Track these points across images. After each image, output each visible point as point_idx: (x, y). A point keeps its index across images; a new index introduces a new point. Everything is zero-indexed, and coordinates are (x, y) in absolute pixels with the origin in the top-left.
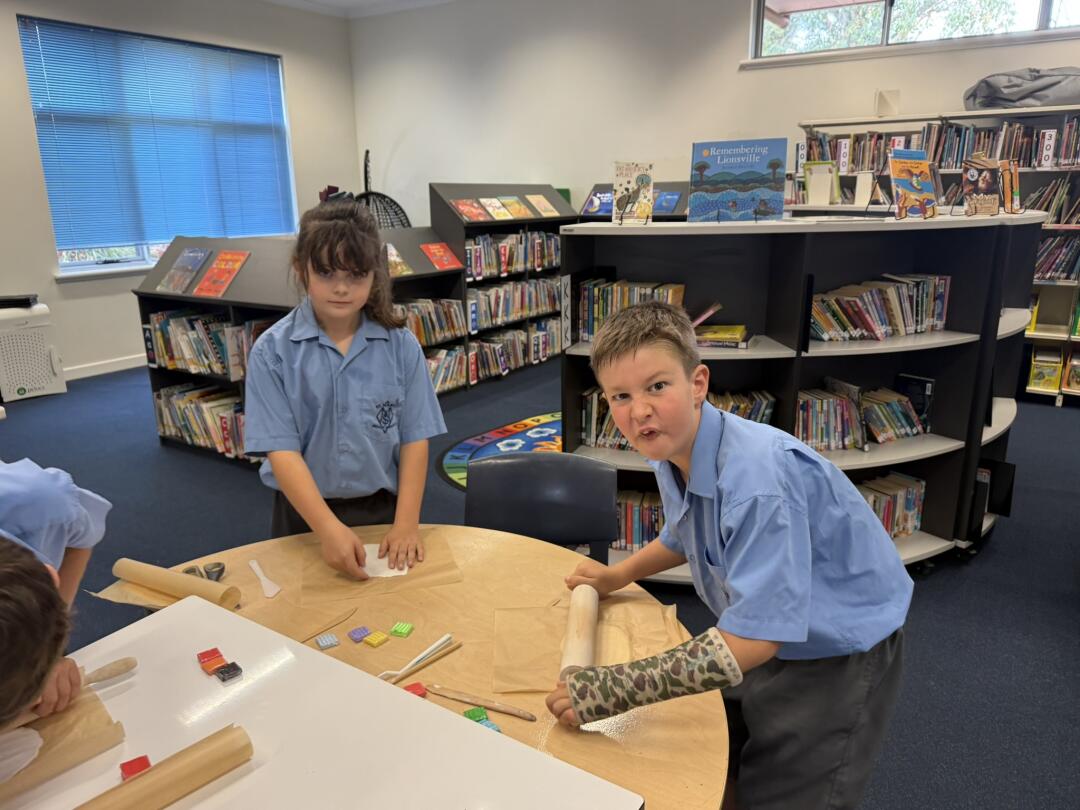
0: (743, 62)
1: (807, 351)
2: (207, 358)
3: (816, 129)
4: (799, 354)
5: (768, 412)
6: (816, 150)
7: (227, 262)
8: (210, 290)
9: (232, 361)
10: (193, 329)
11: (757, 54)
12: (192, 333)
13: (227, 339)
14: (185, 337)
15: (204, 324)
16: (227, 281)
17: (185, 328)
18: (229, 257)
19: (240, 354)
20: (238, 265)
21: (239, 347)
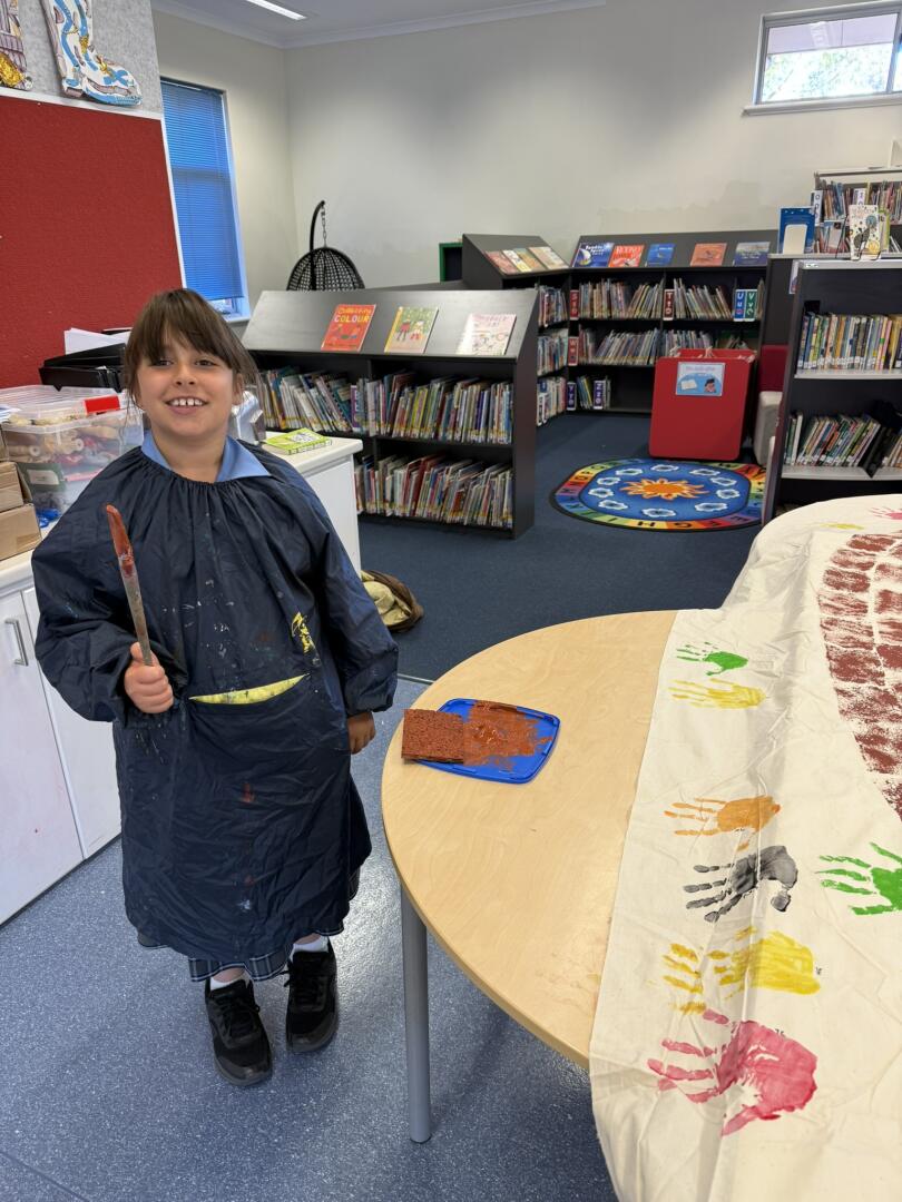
0: (747, 107)
2: (331, 415)
3: (822, 179)
6: (831, 200)
7: (351, 315)
8: (341, 345)
9: (371, 416)
10: (312, 386)
11: (758, 101)
12: (312, 391)
13: (369, 394)
14: (303, 395)
15: (326, 381)
16: (360, 335)
17: (301, 386)
18: (350, 311)
19: (377, 410)
20: (367, 319)
21: (377, 402)
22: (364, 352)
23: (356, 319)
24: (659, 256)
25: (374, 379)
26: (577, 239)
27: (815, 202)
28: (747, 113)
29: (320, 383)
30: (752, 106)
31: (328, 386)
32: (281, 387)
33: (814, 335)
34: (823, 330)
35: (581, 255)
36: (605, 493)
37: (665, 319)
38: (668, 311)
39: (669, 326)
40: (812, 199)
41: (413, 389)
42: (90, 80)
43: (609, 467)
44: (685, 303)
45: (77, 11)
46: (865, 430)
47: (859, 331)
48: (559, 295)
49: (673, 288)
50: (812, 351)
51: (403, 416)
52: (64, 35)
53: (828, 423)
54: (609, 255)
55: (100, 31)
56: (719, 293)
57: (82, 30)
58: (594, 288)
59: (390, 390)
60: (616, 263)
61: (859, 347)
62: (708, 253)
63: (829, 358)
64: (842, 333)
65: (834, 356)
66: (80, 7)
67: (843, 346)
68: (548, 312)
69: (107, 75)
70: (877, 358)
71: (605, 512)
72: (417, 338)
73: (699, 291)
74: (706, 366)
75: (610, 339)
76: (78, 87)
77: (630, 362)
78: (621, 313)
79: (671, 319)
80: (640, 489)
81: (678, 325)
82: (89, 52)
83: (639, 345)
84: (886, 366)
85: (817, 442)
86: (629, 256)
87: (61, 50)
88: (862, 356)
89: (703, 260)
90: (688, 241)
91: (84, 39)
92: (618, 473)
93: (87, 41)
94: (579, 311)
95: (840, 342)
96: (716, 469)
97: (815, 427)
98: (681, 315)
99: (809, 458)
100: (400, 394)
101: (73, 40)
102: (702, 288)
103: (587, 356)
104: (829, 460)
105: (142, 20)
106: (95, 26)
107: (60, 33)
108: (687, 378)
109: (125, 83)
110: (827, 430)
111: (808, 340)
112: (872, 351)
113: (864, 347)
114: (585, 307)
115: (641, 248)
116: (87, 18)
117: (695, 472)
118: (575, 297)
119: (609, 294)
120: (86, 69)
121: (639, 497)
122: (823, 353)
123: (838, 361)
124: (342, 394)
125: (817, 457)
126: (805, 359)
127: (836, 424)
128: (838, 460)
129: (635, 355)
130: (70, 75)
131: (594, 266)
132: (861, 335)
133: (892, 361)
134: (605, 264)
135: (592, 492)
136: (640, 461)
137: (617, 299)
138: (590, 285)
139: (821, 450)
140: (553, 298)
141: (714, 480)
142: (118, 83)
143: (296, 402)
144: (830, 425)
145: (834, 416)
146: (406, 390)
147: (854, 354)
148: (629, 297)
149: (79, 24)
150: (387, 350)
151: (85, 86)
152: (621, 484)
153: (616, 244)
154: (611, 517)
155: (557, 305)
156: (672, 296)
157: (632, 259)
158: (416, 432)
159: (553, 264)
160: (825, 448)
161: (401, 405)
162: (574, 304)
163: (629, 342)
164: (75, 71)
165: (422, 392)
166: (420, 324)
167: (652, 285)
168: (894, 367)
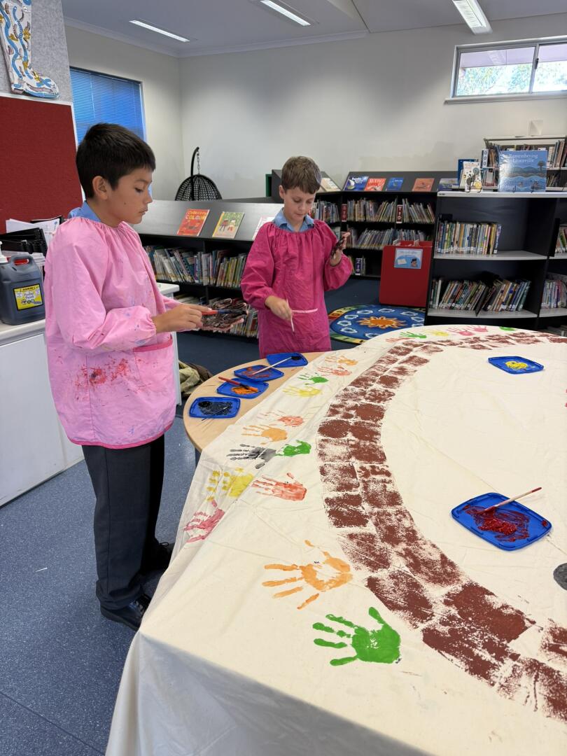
0: (447, 99)
1: (553, 256)
2: (182, 273)
3: (490, 142)
4: (548, 257)
5: (527, 288)
6: (493, 155)
7: (195, 215)
8: (188, 232)
9: (205, 273)
10: (172, 255)
11: (454, 95)
12: (171, 258)
13: (203, 261)
14: (167, 260)
15: (180, 253)
16: (199, 227)
17: (166, 255)
18: (195, 213)
19: (208, 270)
20: (205, 218)
21: (208, 266)
22: (202, 236)
23: (198, 218)
24: (394, 185)
25: (206, 253)
26: (348, 174)
27: (484, 156)
28: (447, 102)
29: (176, 254)
30: (450, 98)
31: (181, 256)
32: (154, 255)
33: (447, 234)
34: (452, 231)
35: (349, 183)
36: (346, 323)
37: (398, 222)
38: (399, 217)
39: (399, 227)
40: (483, 154)
41: (228, 259)
42: (28, 85)
43: (354, 309)
44: (409, 214)
45: (22, 47)
46: (477, 289)
47: (472, 232)
48: (333, 207)
49: (402, 204)
50: (446, 244)
51: (223, 274)
52: (14, 61)
53: (456, 285)
54: (365, 183)
55: (36, 58)
56: (429, 208)
57: (25, 57)
58: (356, 203)
59: (216, 259)
60: (369, 189)
61: (473, 241)
62: (423, 184)
63: (456, 248)
64: (462, 233)
65: (458, 246)
66: (23, 46)
67: (463, 241)
68: (326, 217)
69: (39, 82)
70: (482, 248)
71: (343, 334)
72: (231, 229)
73: (417, 206)
74: (411, 251)
75: (365, 233)
76: (21, 88)
77: (377, 248)
78: (372, 218)
79: (401, 223)
80: (367, 322)
81: (406, 226)
82: (28, 69)
83: (382, 238)
84: (488, 252)
85: (450, 295)
86: (377, 184)
87: (11, 68)
88: (475, 246)
89: (420, 188)
90: (411, 176)
91: (25, 63)
92: (358, 312)
93: (27, 64)
94: (347, 217)
95: (462, 238)
96: (416, 312)
97: (449, 286)
98: (406, 220)
99: (445, 305)
100: (221, 261)
101: (19, 63)
102: (419, 204)
103: (352, 244)
104: (457, 306)
105: (61, 51)
106: (32, 55)
107: (11, 59)
108: (400, 258)
109: (49, 86)
110: (456, 289)
111: (443, 236)
112: (480, 244)
113: (475, 242)
114: (350, 214)
115: (384, 180)
116: (28, 52)
117: (403, 313)
118: (345, 208)
119: (365, 206)
120: (26, 79)
121: (366, 327)
122: (452, 244)
123: (461, 249)
124: (189, 261)
125: (450, 304)
126: (442, 247)
127: (460, 285)
128: (463, 306)
129: (380, 243)
130: (16, 82)
131: (356, 190)
132: (474, 234)
133: (491, 250)
134: (362, 189)
135: (339, 323)
136: (373, 306)
137: (369, 210)
138: (353, 201)
139: (452, 300)
140: (330, 209)
141: (413, 318)
142: (45, 86)
143: (162, 264)
144: (457, 286)
145: (461, 281)
146: (225, 259)
147: (470, 245)
148: (376, 210)
149: (23, 54)
150: (214, 236)
151: (25, 88)
152: (358, 319)
153: (370, 177)
154: (345, 337)
155: (333, 213)
156: (402, 209)
157: (378, 186)
158: (230, 283)
159: (330, 188)
160: (454, 299)
161: (222, 268)
162: (344, 212)
163: (376, 236)
164: (19, 79)
165: (234, 261)
166: (233, 221)
167: (390, 202)
168: (493, 253)
